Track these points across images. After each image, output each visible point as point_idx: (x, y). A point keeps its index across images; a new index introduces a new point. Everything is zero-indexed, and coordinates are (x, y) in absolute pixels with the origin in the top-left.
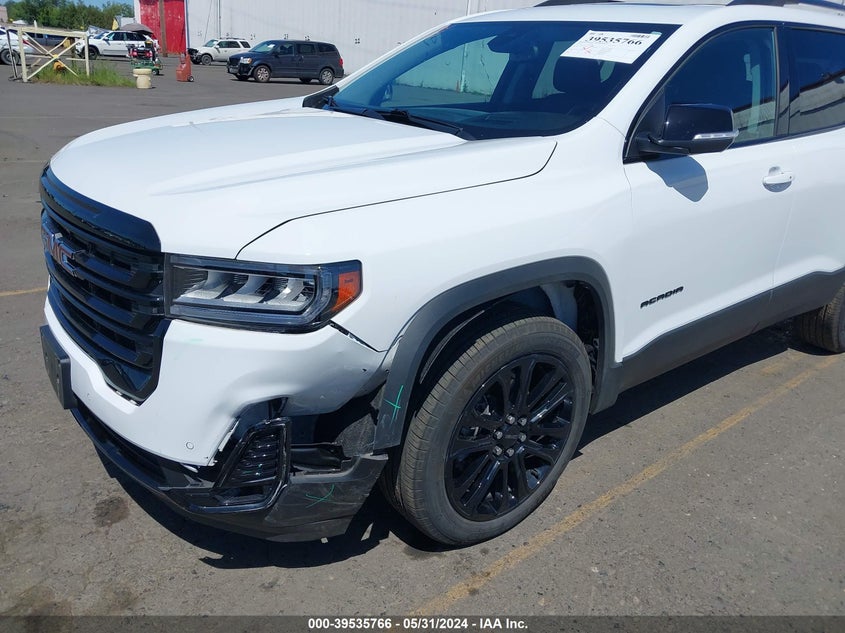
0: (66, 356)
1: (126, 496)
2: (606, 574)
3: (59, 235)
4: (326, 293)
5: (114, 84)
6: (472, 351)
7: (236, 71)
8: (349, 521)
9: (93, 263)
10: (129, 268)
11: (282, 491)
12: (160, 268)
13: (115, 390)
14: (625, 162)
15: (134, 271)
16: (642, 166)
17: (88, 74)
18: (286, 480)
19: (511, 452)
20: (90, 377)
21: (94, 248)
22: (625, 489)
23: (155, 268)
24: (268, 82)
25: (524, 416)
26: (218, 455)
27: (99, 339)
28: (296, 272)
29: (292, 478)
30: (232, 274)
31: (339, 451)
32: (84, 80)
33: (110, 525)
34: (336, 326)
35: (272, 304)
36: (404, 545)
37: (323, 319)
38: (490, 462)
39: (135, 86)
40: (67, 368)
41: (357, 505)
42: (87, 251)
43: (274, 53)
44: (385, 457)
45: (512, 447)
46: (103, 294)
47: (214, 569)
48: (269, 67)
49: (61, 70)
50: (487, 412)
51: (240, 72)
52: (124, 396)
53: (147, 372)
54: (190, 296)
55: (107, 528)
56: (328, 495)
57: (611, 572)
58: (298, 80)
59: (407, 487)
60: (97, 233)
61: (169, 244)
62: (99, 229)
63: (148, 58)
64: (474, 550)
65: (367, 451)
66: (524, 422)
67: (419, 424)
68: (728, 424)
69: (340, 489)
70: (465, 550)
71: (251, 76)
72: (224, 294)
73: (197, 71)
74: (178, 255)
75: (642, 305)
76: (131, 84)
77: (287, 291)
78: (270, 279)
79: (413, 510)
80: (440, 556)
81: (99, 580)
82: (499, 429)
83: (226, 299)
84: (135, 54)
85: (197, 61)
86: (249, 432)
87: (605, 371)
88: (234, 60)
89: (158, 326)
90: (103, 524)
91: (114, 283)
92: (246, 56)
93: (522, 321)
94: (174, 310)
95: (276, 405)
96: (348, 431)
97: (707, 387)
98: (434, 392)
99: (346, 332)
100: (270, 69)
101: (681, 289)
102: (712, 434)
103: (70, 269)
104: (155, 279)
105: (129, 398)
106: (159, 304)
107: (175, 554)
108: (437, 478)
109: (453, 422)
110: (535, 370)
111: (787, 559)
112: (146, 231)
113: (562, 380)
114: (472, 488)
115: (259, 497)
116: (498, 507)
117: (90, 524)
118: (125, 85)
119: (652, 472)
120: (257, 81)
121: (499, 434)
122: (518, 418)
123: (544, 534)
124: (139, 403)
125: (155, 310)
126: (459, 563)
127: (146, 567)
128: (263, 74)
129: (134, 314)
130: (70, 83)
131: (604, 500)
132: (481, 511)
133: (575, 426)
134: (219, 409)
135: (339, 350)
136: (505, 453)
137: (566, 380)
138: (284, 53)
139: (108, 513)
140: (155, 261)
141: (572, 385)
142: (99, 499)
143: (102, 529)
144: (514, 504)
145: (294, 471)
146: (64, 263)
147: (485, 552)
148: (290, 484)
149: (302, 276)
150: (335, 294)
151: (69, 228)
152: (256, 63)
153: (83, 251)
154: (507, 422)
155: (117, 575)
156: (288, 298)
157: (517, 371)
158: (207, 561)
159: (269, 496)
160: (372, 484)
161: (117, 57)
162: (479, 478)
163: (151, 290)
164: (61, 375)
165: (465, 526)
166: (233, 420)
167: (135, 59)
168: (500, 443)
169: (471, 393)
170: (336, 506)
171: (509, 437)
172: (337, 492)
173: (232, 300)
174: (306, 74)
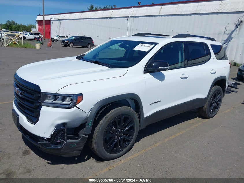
0: (18, 115)
1: (30, 150)
2: (141, 166)
3: (18, 88)
4: (75, 100)
5: (30, 48)
6: (109, 114)
7: (64, 44)
8: (80, 152)
9: (26, 94)
10: (34, 95)
11: (65, 144)
12: (41, 95)
13: (29, 122)
14: (144, 73)
15: (35, 96)
16: (148, 74)
17: (23, 45)
18: (66, 141)
19: (119, 138)
20: (24, 120)
21: (26, 91)
22: (150, 149)
23: (39, 95)
24: (73, 47)
25: (122, 129)
26: (51, 136)
27: (26, 111)
28: (69, 96)
29: (67, 141)
30: (56, 96)
31: (78, 136)
32: (21, 46)
33: (26, 156)
34: (77, 107)
35: (64, 103)
36: (95, 160)
37: (74, 106)
38: (114, 140)
39: (36, 48)
40: (18, 118)
41: (82, 147)
42: (25, 92)
43: (75, 39)
44: (88, 136)
45: (120, 137)
46: (28, 101)
47: (50, 165)
48: (73, 43)
49: (16, 44)
50: (114, 128)
51: (65, 44)
52: (31, 123)
53: (37, 118)
54: (47, 101)
55: (25, 156)
56: (75, 145)
57: (142, 166)
58: (81, 47)
59: (94, 145)
60: (27, 88)
61: (42, 90)
62: (27, 87)
63: (40, 41)
64: (111, 161)
65: (83, 135)
66: (122, 131)
67: (97, 130)
68: (178, 134)
69: (78, 143)
70: (109, 161)
71: (68, 45)
72: (54, 101)
73: (53, 44)
74: (44, 92)
75: (150, 104)
76: (35, 48)
77: (67, 100)
78: (64, 97)
79: (96, 150)
80: (103, 162)
81: (23, 167)
82: (116, 132)
83: (54, 102)
84: (36, 39)
85: (53, 41)
86: (58, 130)
87: (141, 119)
88: (63, 41)
89: (40, 107)
90: (24, 155)
91: (30, 98)
92: (67, 40)
93: (121, 107)
94: (43, 104)
95: (64, 124)
96: (81, 131)
97: (174, 126)
98: (100, 123)
99: (79, 108)
100: (73, 44)
101: (160, 101)
102: (173, 137)
103: (21, 96)
104: (39, 97)
105: (32, 124)
106: (40, 103)
107: (41, 162)
108: (101, 142)
109: (104, 130)
110: (124, 119)
111: (184, 163)
112: (38, 87)
113: (131, 121)
114: (110, 146)
115: (60, 145)
116: (117, 151)
117: (21, 155)
118: (33, 48)
119: (157, 145)
120: (70, 47)
121: (116, 133)
122: (121, 130)
123: (128, 158)
124: (34, 125)
125: (39, 104)
126: (107, 164)
127: (34, 164)
128: (71, 45)
129: (34, 105)
130: (18, 47)
131: (144, 151)
132: (112, 152)
133: (135, 132)
134: (52, 125)
135: (78, 112)
136: (118, 138)
137: (132, 121)
138: (78, 39)
139: (25, 153)
140: (39, 94)
141: (134, 122)
142: (23, 150)
143: (24, 157)
144: (121, 151)
145: (68, 140)
146: (19, 94)
147: (114, 162)
148: (67, 142)
149: (70, 97)
150: (77, 100)
151: (21, 87)
152: (69, 42)
153: (24, 92)
154: (118, 130)
155: (27, 166)
156: (67, 101)
157: (120, 118)
158: (48, 163)
159: (62, 145)
160: (85, 142)
161: (31, 40)
162: (112, 143)
163: (38, 100)
164: (17, 120)
165: (109, 155)
166: (55, 127)
167: (36, 41)
168: (117, 135)
169: (109, 123)
170: (77, 148)
171: (119, 134)
172: (77, 144)
173: (55, 102)
174: (83, 45)
